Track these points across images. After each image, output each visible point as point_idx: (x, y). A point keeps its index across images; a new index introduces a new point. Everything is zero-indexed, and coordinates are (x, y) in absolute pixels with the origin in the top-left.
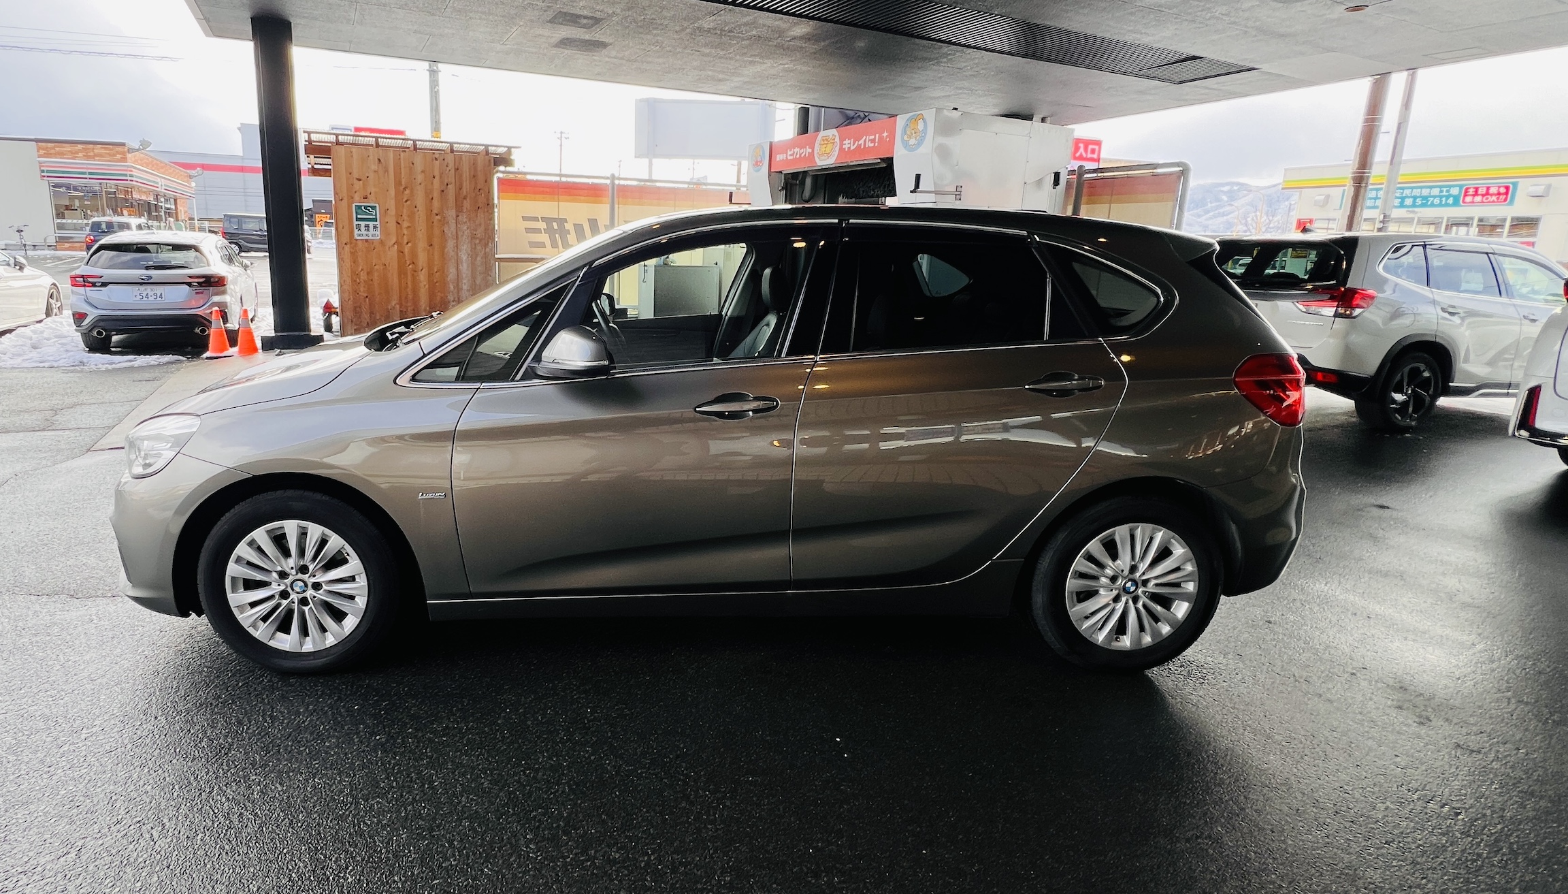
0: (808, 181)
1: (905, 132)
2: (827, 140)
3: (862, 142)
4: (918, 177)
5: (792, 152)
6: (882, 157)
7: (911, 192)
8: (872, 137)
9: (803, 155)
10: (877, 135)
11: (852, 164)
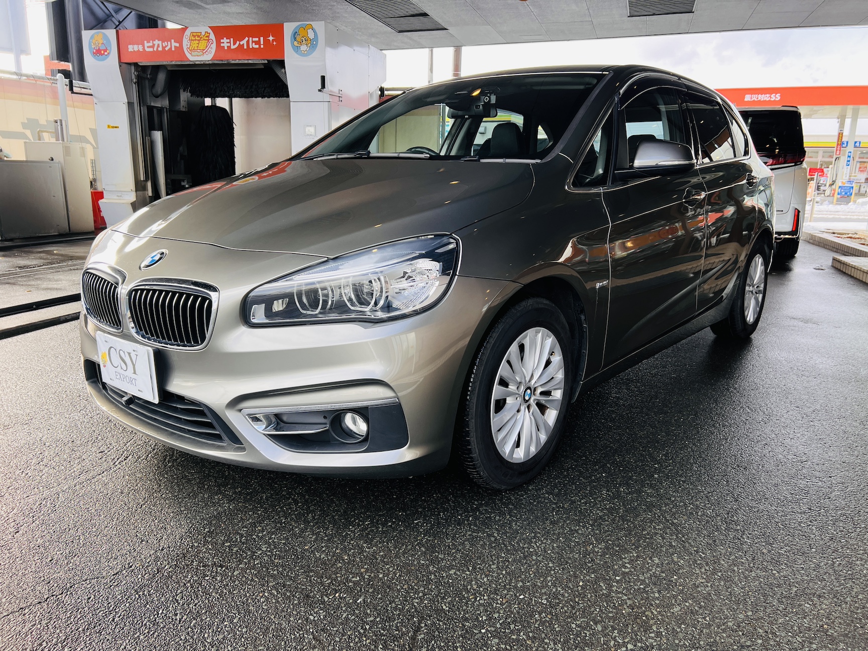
0: (162, 77)
1: (295, 39)
2: (198, 36)
3: (244, 42)
4: (323, 78)
5: (151, 44)
6: (269, 59)
7: (320, 91)
8: (257, 39)
9: (167, 49)
10: (262, 39)
11: (233, 62)
